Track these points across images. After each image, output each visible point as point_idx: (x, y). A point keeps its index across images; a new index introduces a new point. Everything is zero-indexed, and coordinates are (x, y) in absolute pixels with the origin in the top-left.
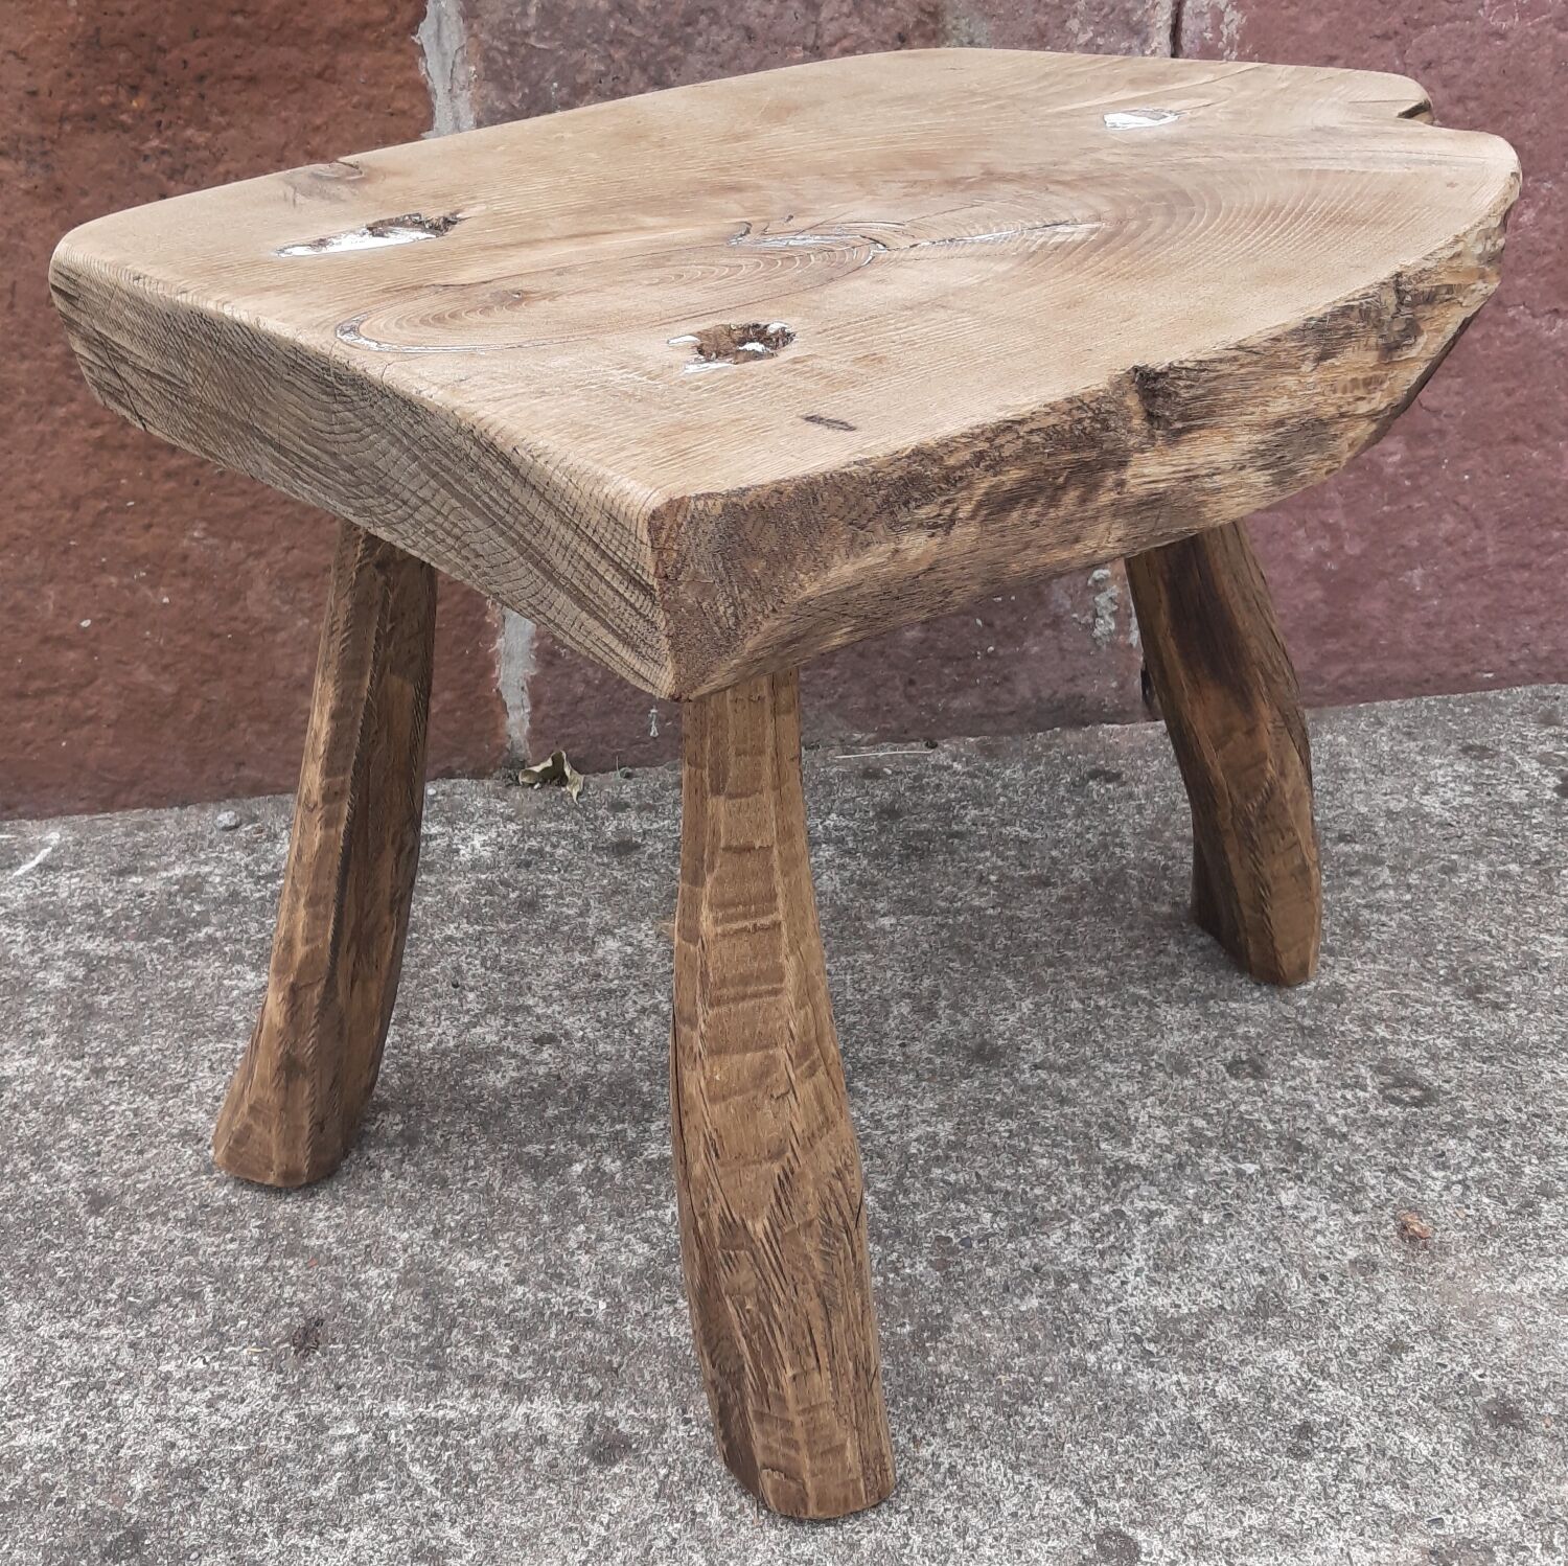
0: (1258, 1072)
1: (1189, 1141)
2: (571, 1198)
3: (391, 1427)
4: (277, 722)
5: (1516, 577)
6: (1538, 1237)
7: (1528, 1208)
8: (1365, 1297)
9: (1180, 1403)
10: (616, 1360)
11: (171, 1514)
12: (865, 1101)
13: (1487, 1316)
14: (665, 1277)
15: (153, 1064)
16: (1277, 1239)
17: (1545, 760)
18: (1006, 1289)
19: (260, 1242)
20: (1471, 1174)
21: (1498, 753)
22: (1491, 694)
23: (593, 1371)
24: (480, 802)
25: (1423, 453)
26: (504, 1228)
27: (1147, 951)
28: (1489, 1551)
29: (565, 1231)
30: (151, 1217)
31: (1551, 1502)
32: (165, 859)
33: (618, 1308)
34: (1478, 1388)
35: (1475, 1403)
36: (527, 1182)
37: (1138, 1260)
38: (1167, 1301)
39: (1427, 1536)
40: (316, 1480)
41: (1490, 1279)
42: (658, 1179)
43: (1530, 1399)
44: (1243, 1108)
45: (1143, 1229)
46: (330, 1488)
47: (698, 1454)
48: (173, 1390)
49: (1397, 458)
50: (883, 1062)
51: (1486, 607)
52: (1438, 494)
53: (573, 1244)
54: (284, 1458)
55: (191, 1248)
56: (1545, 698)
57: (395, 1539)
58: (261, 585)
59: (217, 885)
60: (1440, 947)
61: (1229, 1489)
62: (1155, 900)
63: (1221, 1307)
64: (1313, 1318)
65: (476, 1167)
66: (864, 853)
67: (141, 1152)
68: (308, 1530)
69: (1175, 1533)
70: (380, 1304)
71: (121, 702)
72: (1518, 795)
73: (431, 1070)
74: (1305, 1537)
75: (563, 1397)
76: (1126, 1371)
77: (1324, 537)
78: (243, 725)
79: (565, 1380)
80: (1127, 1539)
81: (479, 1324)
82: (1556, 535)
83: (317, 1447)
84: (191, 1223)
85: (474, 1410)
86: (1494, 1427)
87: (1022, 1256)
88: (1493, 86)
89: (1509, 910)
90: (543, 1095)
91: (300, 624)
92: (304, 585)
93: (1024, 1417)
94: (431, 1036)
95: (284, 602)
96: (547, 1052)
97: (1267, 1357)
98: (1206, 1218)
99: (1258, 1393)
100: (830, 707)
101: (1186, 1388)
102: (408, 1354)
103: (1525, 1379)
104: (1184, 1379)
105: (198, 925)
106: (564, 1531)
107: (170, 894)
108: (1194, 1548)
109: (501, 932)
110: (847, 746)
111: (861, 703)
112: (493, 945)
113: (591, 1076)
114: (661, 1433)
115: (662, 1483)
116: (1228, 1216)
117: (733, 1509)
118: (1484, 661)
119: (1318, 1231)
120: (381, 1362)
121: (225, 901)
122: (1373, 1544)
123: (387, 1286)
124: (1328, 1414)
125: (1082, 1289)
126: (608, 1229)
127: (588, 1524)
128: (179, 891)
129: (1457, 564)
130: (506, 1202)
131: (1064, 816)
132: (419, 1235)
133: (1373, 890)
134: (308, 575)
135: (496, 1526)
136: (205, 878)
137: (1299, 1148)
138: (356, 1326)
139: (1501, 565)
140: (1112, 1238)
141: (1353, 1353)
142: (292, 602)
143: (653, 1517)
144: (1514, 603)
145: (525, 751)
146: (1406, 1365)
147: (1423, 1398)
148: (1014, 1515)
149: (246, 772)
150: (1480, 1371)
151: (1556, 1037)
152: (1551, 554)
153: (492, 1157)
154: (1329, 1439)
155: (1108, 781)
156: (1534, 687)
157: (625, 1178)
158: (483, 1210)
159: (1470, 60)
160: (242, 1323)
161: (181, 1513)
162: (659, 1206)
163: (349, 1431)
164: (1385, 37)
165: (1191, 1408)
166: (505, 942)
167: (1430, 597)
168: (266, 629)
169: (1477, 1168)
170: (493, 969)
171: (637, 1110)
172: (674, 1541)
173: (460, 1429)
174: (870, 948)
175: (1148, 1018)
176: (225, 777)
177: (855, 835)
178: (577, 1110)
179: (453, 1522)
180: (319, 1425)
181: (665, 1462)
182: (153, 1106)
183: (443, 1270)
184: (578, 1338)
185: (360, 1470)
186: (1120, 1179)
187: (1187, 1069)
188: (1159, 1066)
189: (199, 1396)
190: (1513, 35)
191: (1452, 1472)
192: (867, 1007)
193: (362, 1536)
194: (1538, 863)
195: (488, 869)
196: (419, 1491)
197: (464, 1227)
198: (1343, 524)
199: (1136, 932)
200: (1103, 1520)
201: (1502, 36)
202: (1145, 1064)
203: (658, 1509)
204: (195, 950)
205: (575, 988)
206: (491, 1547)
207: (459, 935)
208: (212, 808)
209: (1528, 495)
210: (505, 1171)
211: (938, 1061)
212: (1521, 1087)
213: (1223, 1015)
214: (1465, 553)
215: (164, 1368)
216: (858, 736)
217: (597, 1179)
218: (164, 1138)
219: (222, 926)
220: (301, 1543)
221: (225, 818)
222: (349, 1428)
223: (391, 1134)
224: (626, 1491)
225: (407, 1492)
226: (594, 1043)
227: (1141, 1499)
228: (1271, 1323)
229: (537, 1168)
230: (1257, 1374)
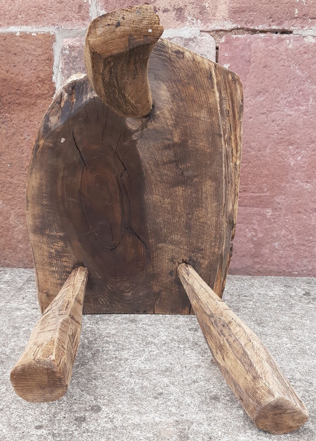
5: (302, 248)
8: (194, 372)
9: (133, 385)
16: (179, 359)
17: (303, 289)
18: (106, 360)
21: (293, 287)
22: (297, 278)
25: (276, 213)
28: (192, 423)
31: (216, 416)
34: (211, 392)
35: (208, 395)
37: (143, 358)
38: (143, 366)
43: (223, 395)
45: (148, 353)
49: (270, 214)
51: (294, 255)
52: (281, 224)
53: (12, 341)
56: (310, 280)
58: (13, 216)
60: (257, 315)
61: (133, 402)
63: (156, 369)
64: (178, 374)
69: (113, 408)
72: (293, 294)
74: (146, 413)
76: (124, 377)
77: (253, 232)
80: (100, 408)
82: (311, 238)
86: (211, 400)
87: (114, 355)
88: (289, 127)
89: (278, 311)
91: (20, 226)
92: (22, 217)
93: (92, 382)
95: (17, 221)
97: (161, 379)
98: (164, 353)
99: (154, 385)
101: (136, 382)
103: (224, 392)
108: (115, 412)
116: (170, 354)
117: (9, 389)
118: (295, 269)
119: (190, 359)
122: (162, 417)
124: (168, 392)
125: (124, 362)
126: (22, 339)
129: (286, 242)
133: (246, 305)
134: (23, 215)
137: (196, 344)
139: (298, 244)
140: (138, 354)
141: (183, 381)
142: (19, 221)
144: (302, 254)
146: (196, 385)
147: (195, 392)
148: (75, 399)
149: (6, 261)
150: (213, 389)
151: (275, 333)
152: (310, 243)
154: (165, 396)
156: (308, 277)
159: (283, 121)
164: (263, 114)
165: (135, 386)
167: (280, 250)
168: (13, 227)
176: (2, 262)
186: (148, 344)
187: (179, 328)
188: (173, 327)
190: (293, 116)
191: (193, 406)
194: (291, 305)
198: (258, 229)
200: (96, 403)
201: (291, 116)
202: (170, 326)
209: (303, 227)
211: (121, 321)
214: (288, 240)
227: (109, 401)
228: (167, 373)
229: (15, 328)
230: (156, 382)
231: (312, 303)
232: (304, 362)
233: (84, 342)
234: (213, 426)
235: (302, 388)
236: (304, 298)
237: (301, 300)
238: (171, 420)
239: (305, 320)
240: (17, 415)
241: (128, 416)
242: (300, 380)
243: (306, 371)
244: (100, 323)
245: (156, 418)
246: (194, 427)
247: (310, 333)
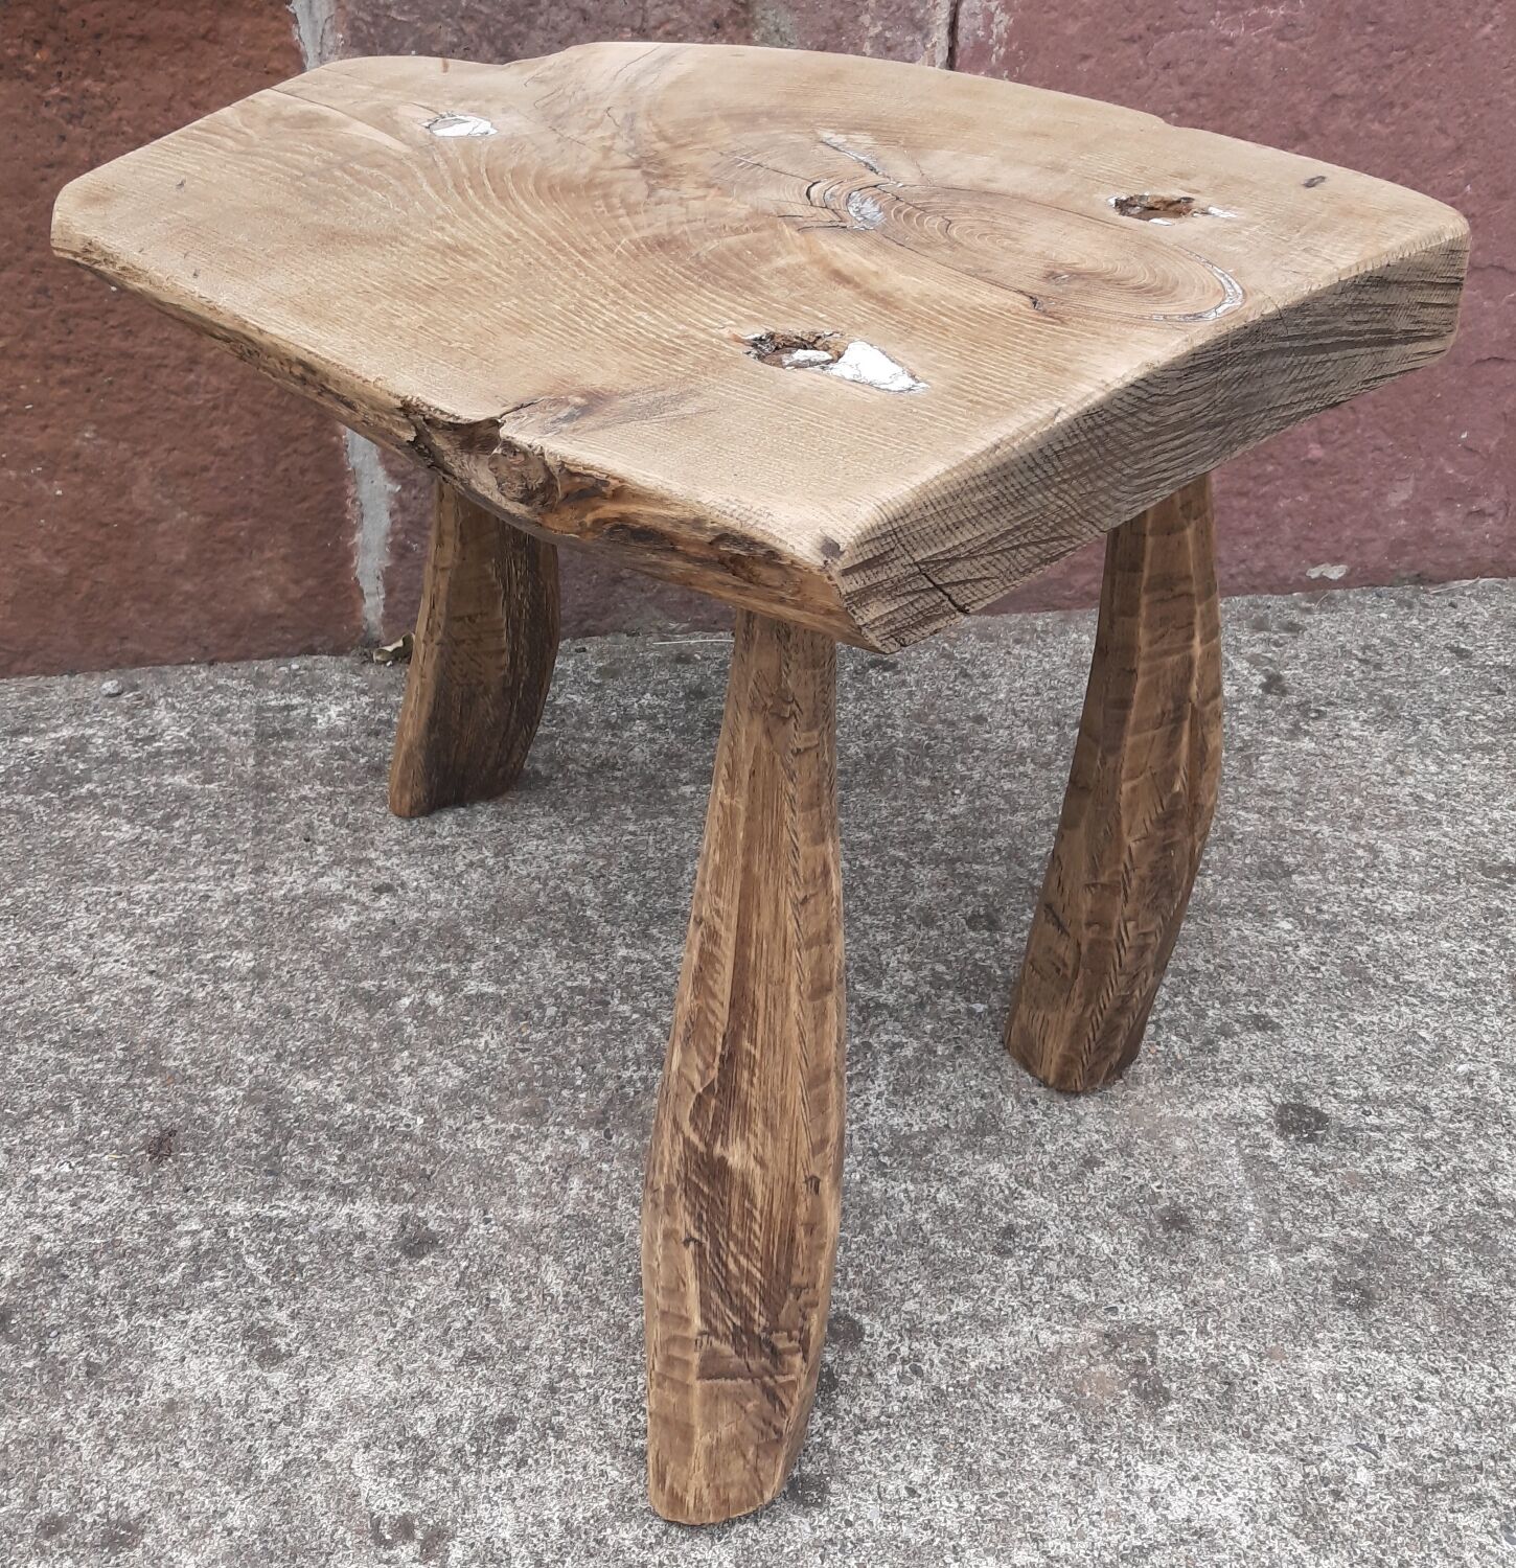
0: (993, 925)
1: (931, 983)
2: (398, 1028)
3: (231, 1224)
4: (156, 603)
5: (1237, 503)
6: (1215, 1070)
7: (1209, 1046)
9: (906, 1208)
10: (429, 1168)
11: (35, 1298)
12: (657, 946)
13: (1168, 1136)
14: (476, 1097)
15: (35, 904)
16: (998, 1069)
17: (1254, 661)
19: (123, 1062)
20: (1163, 1015)
23: (409, 1177)
24: (337, 677)
26: (338, 1053)
27: (908, 819)
28: (1153, 1334)
29: (392, 1056)
30: (28, 1039)
31: (1207, 1294)
32: (54, 722)
33: (433, 1123)
34: (1155, 1198)
35: (1152, 1211)
36: (361, 1014)
37: (881, 1084)
38: (902, 1121)
39: (1104, 1321)
40: (163, 1270)
41: (1172, 1106)
42: (475, 1011)
43: (1197, 1207)
44: (977, 956)
45: (887, 1059)
46: (175, 1276)
47: (495, 1249)
48: (42, 1191)
50: (676, 912)
53: (397, 1068)
54: (136, 1250)
55: (63, 1067)
56: (1257, 607)
57: (230, 1321)
58: (145, 481)
59: (99, 746)
61: (942, 1282)
62: (918, 774)
63: (947, 1126)
64: (1023, 1136)
65: (316, 1000)
66: (673, 729)
67: (22, 982)
68: (154, 1312)
69: (893, 1318)
70: (227, 1118)
71: (17, 581)
72: (1230, 691)
73: (281, 914)
74: (1002, 1322)
75: (382, 1199)
76: (863, 1180)
78: (127, 604)
79: (384, 1185)
80: (853, 1323)
81: (312, 1136)
83: (165, 1241)
84: (64, 1045)
85: (303, 1210)
86: (1166, 1230)
90: (379, 937)
91: (179, 516)
92: (184, 481)
94: (283, 884)
95: (165, 497)
96: (384, 900)
97: (982, 1169)
98: (940, 1050)
99: (972, 1200)
100: (649, 600)
101: (913, 1195)
102: (249, 1161)
103: (1194, 1190)
104: (911, 1188)
105: (80, 781)
106: (376, 1314)
107: (57, 753)
108: (909, 1331)
109: (351, 793)
110: (664, 634)
111: (677, 597)
112: (342, 805)
113: (422, 921)
114: (466, 1230)
115: (463, 1273)
116: (959, 1048)
117: (523, 1296)
120: (225, 1168)
121: (106, 761)
122: (1058, 1328)
123: (234, 1102)
124: (1028, 1218)
126: (429, 1055)
127: (397, 1309)
128: (65, 751)
130: (341, 1030)
131: (846, 699)
132: (264, 1058)
134: (186, 474)
135: (317, 1309)
136: (88, 739)
138: (205, 1137)
139: (1223, 492)
140: (859, 1066)
141: (1054, 1167)
142: (171, 496)
143: (452, 1304)
144: (1236, 525)
145: (379, 632)
146: (1097, 1178)
147: (1109, 1205)
149: (129, 645)
150: (1158, 1183)
151: (1244, 900)
153: (331, 991)
154: (1028, 1239)
155: (885, 670)
156: (1250, 597)
157: (446, 1011)
158: (321, 1037)
160: (105, 1133)
161: (43, 1297)
162: (474, 1036)
163: (194, 1227)
165: (915, 1212)
166: (353, 802)
168: (148, 520)
169: (1169, 1011)
170: (340, 825)
171: (461, 951)
172: (470, 1323)
173: (290, 1226)
174: (672, 813)
175: (904, 877)
176: (110, 649)
177: (666, 713)
178: (407, 951)
179: (280, 1306)
180: (168, 1222)
181: (467, 1256)
182: (35, 942)
183: (283, 1089)
184: (397, 1149)
185: (202, 1261)
186: (869, 1016)
187: (933, 921)
188: (910, 918)
189: (64, 1196)
191: (1128, 1268)
192: (666, 862)
193: (201, 1317)
194: (1241, 749)
195: (342, 736)
196: (252, 1280)
197: (303, 1052)
199: (900, 802)
200: (834, 1307)
202: (899, 916)
203: (456, 1296)
204: (77, 804)
205: (412, 844)
206: (311, 1327)
207: (313, 795)
208: (98, 675)
210: (342, 1004)
212: (1211, 943)
213: (967, 875)
215: (35, 1171)
216: (673, 625)
217: (421, 1011)
218: (43, 970)
219: (102, 783)
220: (148, 1323)
221: (109, 686)
222: (194, 1225)
223: (244, 970)
224: (431, 1280)
225: (242, 1280)
226: (426, 893)
227: (867, 1288)
228: (988, 1139)
229: (370, 1001)
230: (972, 1183)
231: (1307, 733)
232: (1375, 1019)
233: (651, 1036)
234: (1214, 1333)
235: (1406, 1135)
236: (1271, 707)
237: (1265, 722)
238: (1088, 1332)
239: (1315, 821)
240: (615, 1401)
241: (958, 1343)
242: (1390, 1101)
243: (1395, 1060)
244: (654, 931)
245: (1044, 1335)
246: (1164, 1348)
247: (1347, 882)
